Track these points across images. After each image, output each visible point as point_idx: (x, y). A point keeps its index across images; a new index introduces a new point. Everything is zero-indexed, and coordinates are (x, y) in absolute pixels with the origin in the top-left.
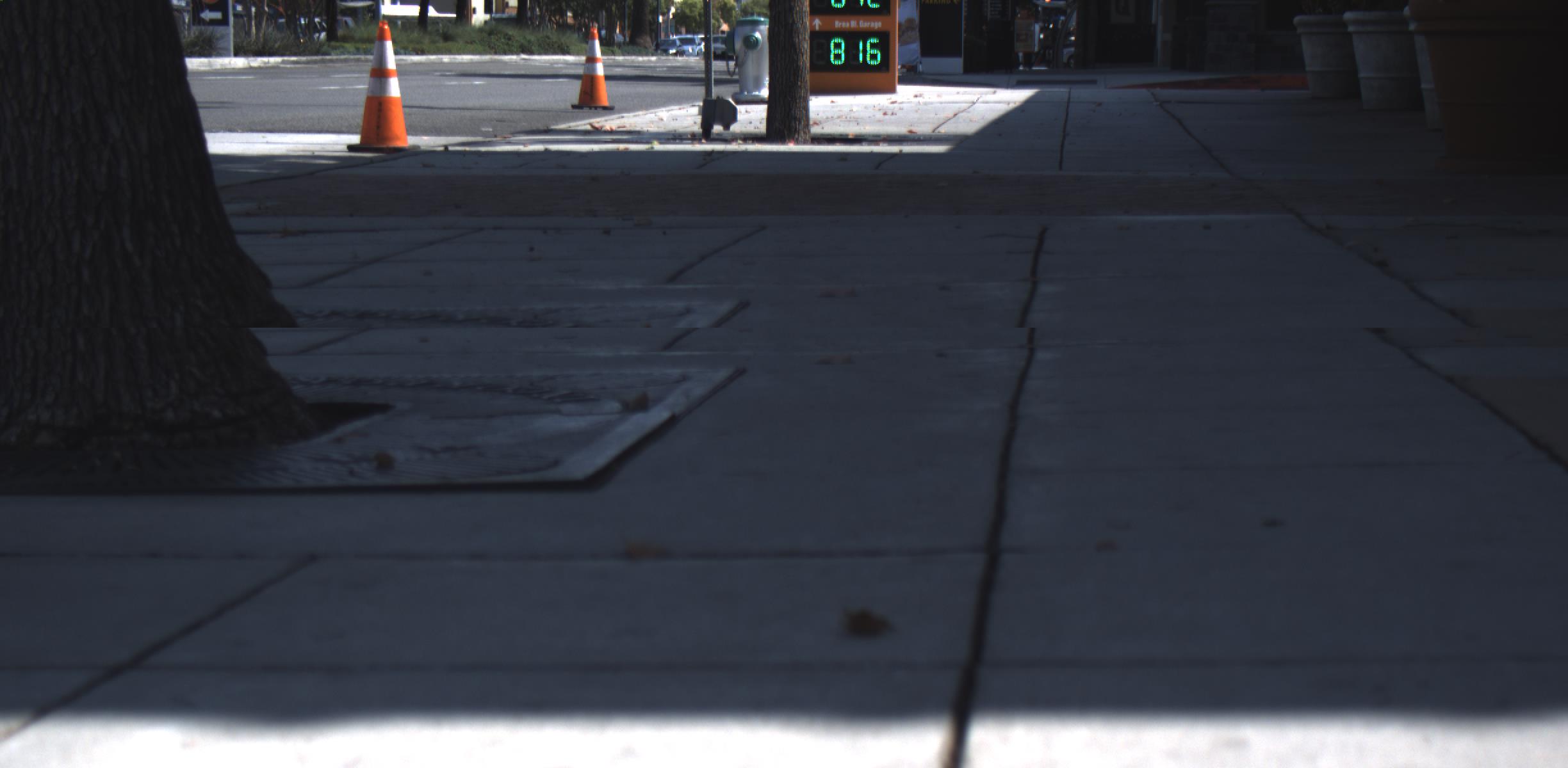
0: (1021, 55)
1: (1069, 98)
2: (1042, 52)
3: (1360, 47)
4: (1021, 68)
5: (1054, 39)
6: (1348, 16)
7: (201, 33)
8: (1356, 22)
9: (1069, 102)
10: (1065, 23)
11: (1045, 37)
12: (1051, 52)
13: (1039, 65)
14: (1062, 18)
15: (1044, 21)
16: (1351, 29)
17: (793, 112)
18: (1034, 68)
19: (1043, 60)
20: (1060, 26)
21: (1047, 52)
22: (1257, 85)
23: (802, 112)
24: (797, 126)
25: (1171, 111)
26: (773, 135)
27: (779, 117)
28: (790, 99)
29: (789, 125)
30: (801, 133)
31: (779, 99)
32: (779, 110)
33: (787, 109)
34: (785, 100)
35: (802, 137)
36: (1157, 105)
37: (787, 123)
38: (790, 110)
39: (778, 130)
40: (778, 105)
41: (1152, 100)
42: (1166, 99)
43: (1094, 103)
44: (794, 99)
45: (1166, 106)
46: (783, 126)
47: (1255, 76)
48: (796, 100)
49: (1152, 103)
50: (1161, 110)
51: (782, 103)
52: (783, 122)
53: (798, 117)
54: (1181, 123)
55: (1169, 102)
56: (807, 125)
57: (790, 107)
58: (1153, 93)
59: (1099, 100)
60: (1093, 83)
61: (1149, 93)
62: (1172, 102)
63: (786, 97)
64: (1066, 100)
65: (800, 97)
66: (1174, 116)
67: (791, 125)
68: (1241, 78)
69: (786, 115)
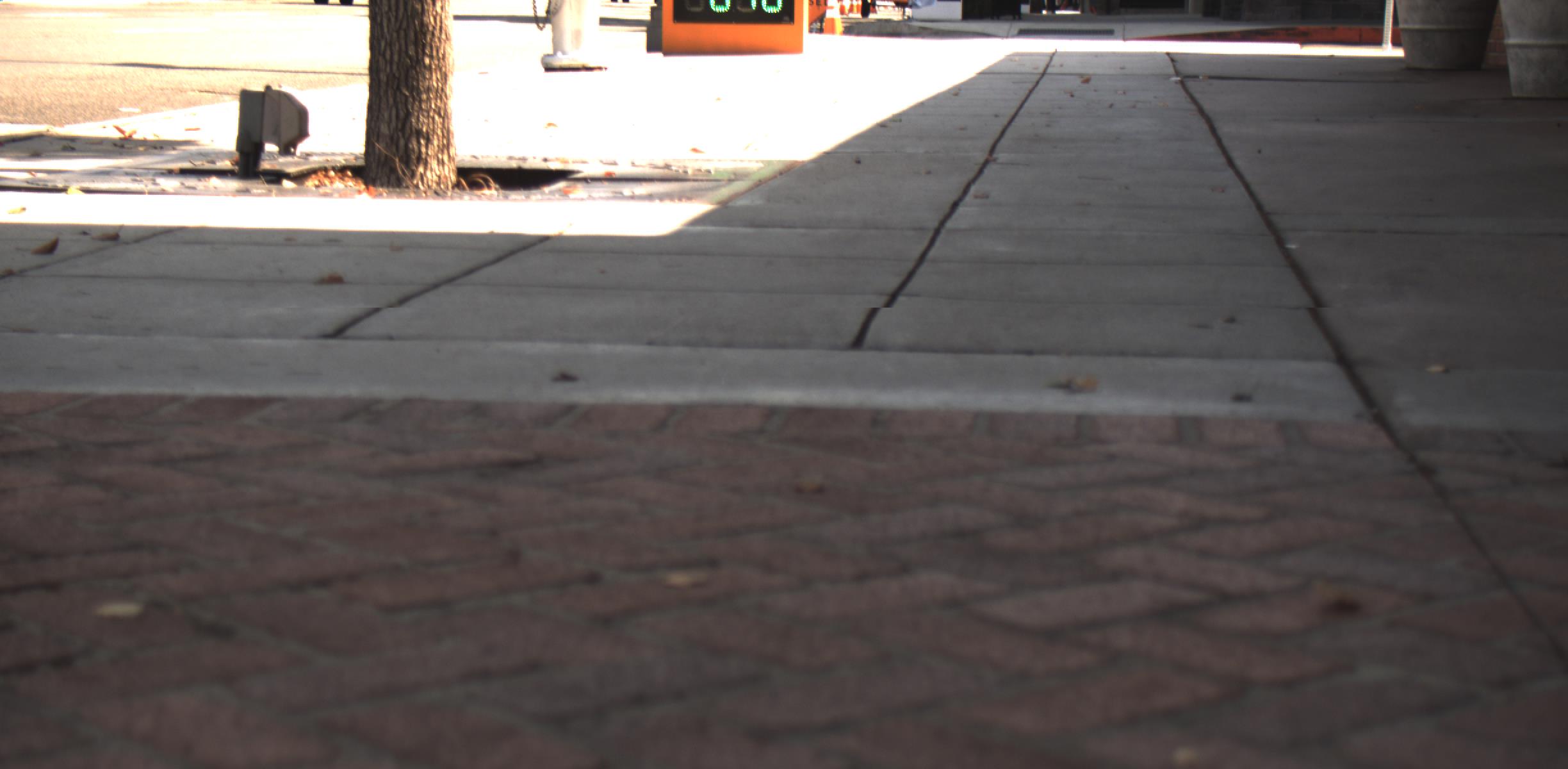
1: (1047, 66)
9: (1044, 74)
19: (1069, 2)
22: (1305, 39)
23: (433, 118)
24: (423, 150)
25: (1197, 96)
26: (374, 165)
27: (384, 129)
28: (407, 93)
29: (406, 146)
30: (434, 164)
31: (386, 92)
32: (386, 115)
33: (402, 114)
34: (398, 94)
35: (437, 171)
36: (1176, 82)
37: (402, 142)
38: (408, 115)
39: (383, 159)
40: (383, 106)
41: (1171, 71)
42: (1190, 70)
43: (1081, 75)
44: (416, 91)
45: (1190, 84)
46: (394, 150)
47: (1302, 27)
48: (419, 93)
49: (1169, 76)
50: (1183, 93)
51: (391, 101)
52: (393, 141)
53: (424, 130)
54: (1213, 130)
55: (1195, 77)
56: (446, 147)
57: (408, 110)
58: (1172, 57)
59: (1089, 71)
60: (1108, 34)
61: (1167, 57)
62: (1201, 78)
63: (398, 88)
64: (1041, 70)
65: (429, 90)
66: (1201, 111)
67: (411, 146)
68: (1287, 30)
69: (400, 126)
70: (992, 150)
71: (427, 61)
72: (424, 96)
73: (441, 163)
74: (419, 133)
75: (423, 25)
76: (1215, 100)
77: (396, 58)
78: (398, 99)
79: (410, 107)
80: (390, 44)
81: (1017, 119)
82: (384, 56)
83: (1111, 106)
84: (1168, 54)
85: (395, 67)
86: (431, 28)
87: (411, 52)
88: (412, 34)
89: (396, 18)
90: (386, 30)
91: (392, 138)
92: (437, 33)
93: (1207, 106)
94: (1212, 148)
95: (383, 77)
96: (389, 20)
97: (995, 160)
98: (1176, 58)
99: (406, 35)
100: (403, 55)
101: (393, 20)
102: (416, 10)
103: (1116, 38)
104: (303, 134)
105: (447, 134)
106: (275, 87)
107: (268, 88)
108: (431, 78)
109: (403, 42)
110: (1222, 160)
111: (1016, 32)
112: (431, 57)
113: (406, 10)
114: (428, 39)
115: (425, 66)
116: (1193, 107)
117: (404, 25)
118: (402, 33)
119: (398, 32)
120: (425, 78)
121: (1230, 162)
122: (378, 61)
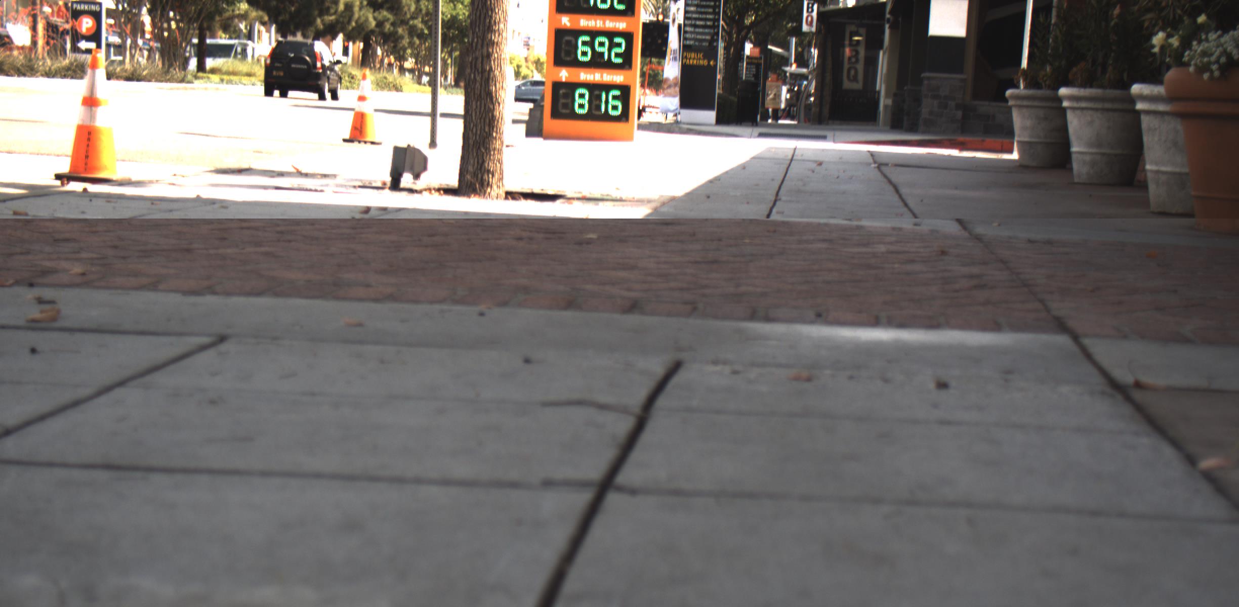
0: (770, 110)
1: (793, 156)
2: (788, 109)
3: (1074, 122)
4: (770, 121)
5: (796, 97)
6: (1063, 91)
7: (76, 60)
8: (1071, 98)
9: (792, 160)
10: (807, 86)
11: (791, 97)
12: (795, 109)
13: (785, 118)
14: (805, 83)
15: (791, 85)
16: (1065, 104)
17: (486, 165)
18: (780, 122)
19: (788, 114)
20: (803, 89)
21: (792, 109)
22: (962, 147)
23: (496, 164)
24: (491, 180)
25: (888, 175)
26: (464, 187)
27: (470, 168)
28: (484, 151)
29: (482, 177)
30: (495, 187)
31: (472, 150)
32: (472, 162)
33: (480, 161)
34: (479, 151)
35: (495, 191)
36: (875, 167)
37: (480, 176)
38: (483, 162)
39: (469, 183)
40: (471, 156)
41: (871, 161)
42: (884, 161)
43: (815, 161)
44: (488, 150)
45: (883, 168)
46: (475, 179)
47: (961, 138)
48: (490, 151)
49: (870, 164)
50: (879, 174)
51: (475, 154)
52: (475, 175)
53: (491, 170)
54: (897, 191)
55: (886, 165)
56: (501, 179)
57: (483, 159)
58: (872, 154)
59: (820, 159)
60: (823, 138)
61: (868, 154)
62: (890, 165)
63: (479, 148)
64: (790, 157)
65: (494, 149)
66: (890, 182)
67: (484, 178)
68: (950, 140)
69: (479, 167)
70: (777, 194)
71: (494, 134)
72: (492, 153)
73: (498, 187)
74: (489, 171)
75: (493, 116)
76: (898, 176)
77: (479, 132)
78: (479, 154)
79: (485, 158)
80: (476, 126)
81: (785, 182)
82: (472, 131)
83: (838, 177)
84: (869, 151)
85: (478, 137)
86: (497, 118)
87: (487, 130)
88: (487, 121)
89: (480, 112)
90: (474, 118)
91: (474, 173)
92: (500, 120)
93: (894, 179)
94: (896, 198)
95: (471, 142)
96: (476, 113)
97: (780, 199)
98: (874, 154)
99: (484, 121)
100: (483, 131)
101: (478, 113)
102: (491, 109)
103: (829, 141)
104: (425, 168)
105: (502, 173)
106: (412, 145)
107: (409, 146)
108: (496, 143)
109: (483, 125)
110: (901, 204)
111: (757, 134)
112: (497, 133)
113: (485, 108)
114: (496, 123)
115: (493, 138)
116: (885, 180)
117: (484, 115)
118: (482, 120)
119: (480, 119)
120: (492, 142)
121: (906, 205)
122: (469, 134)
